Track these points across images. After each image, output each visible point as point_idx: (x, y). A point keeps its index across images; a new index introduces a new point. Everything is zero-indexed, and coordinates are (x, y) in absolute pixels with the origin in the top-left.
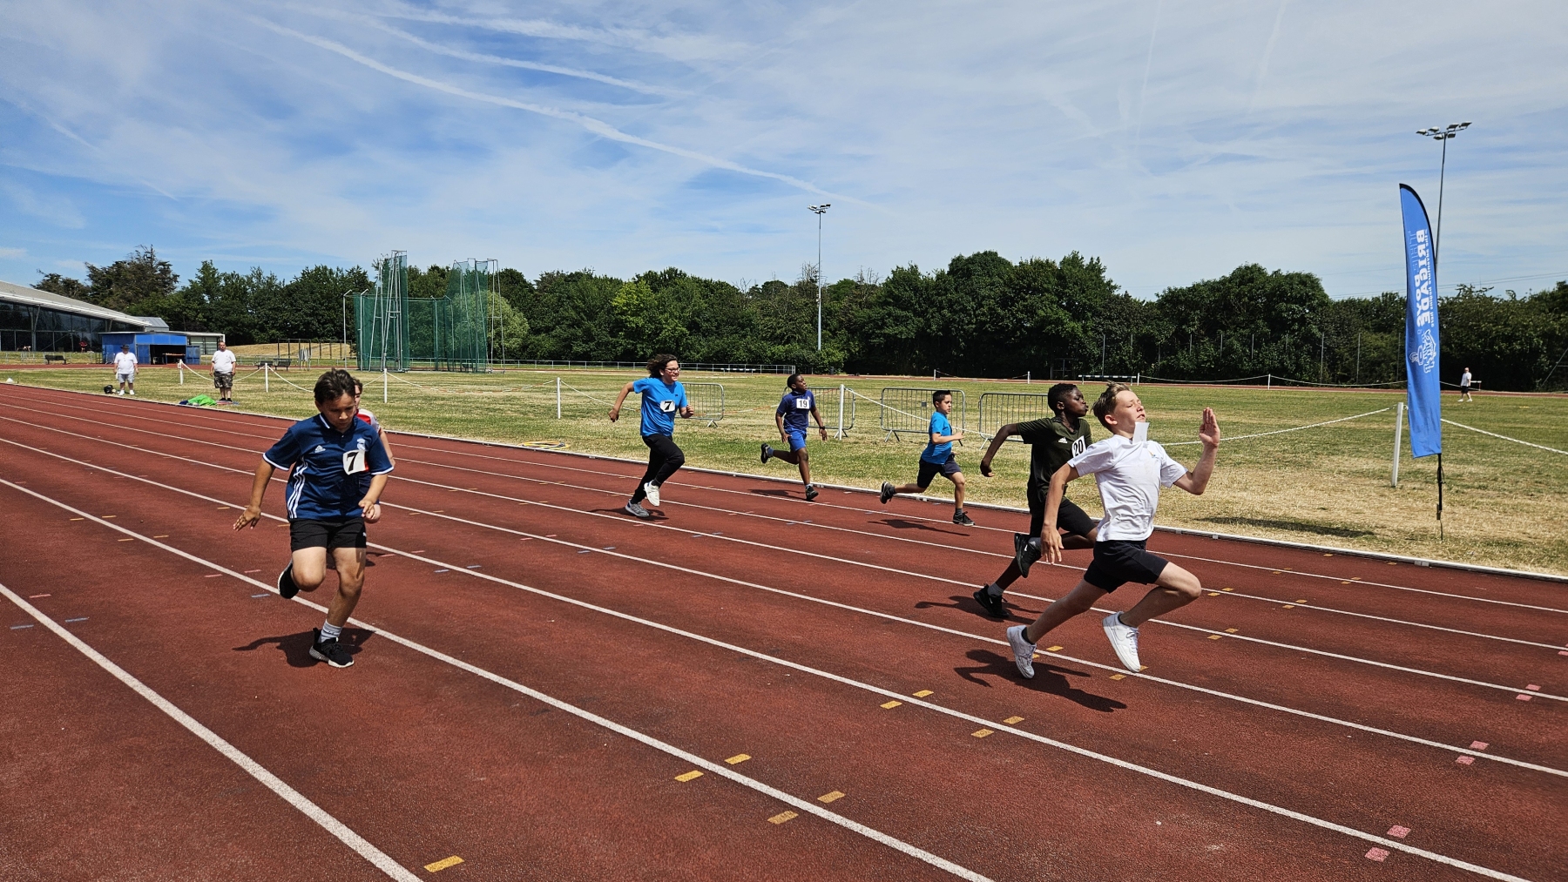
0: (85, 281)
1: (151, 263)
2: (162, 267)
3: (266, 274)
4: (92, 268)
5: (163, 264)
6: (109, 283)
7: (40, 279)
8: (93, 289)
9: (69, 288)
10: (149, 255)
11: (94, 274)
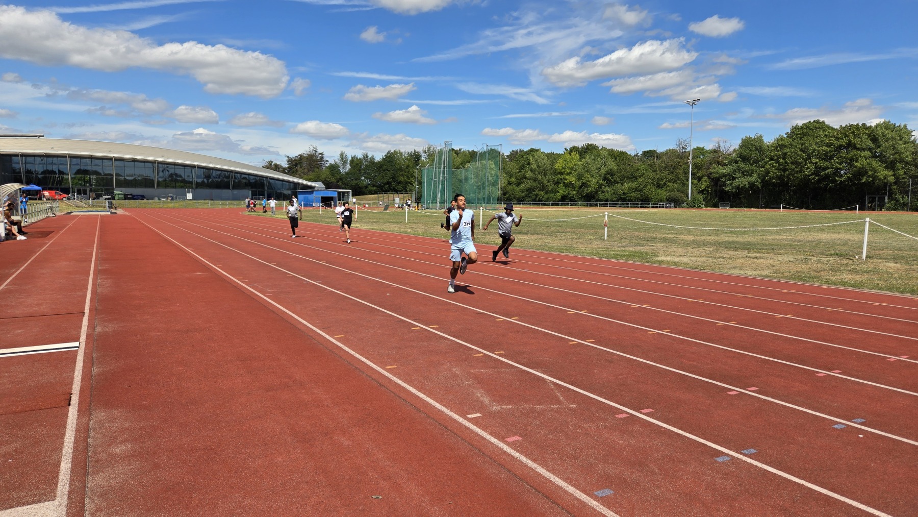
0: (285, 164)
1: (316, 154)
2: (320, 155)
3: (370, 156)
4: (288, 157)
5: (321, 154)
6: (296, 165)
7: (264, 164)
8: (289, 168)
9: (277, 168)
10: (315, 149)
11: (290, 160)
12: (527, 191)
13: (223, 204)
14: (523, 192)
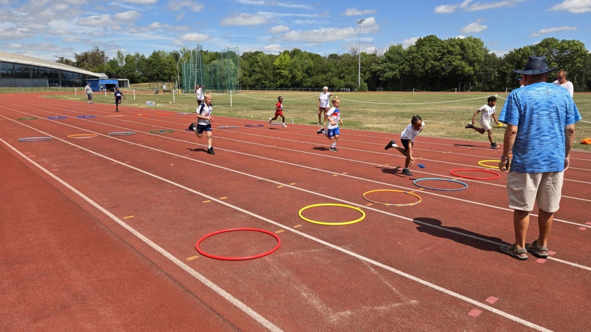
0: (74, 60)
1: (98, 52)
3: (141, 55)
4: (76, 54)
5: (102, 52)
6: (83, 60)
8: (77, 62)
9: (67, 62)
10: (97, 49)
11: (77, 57)
12: (256, 80)
13: (25, 90)
14: (253, 81)
